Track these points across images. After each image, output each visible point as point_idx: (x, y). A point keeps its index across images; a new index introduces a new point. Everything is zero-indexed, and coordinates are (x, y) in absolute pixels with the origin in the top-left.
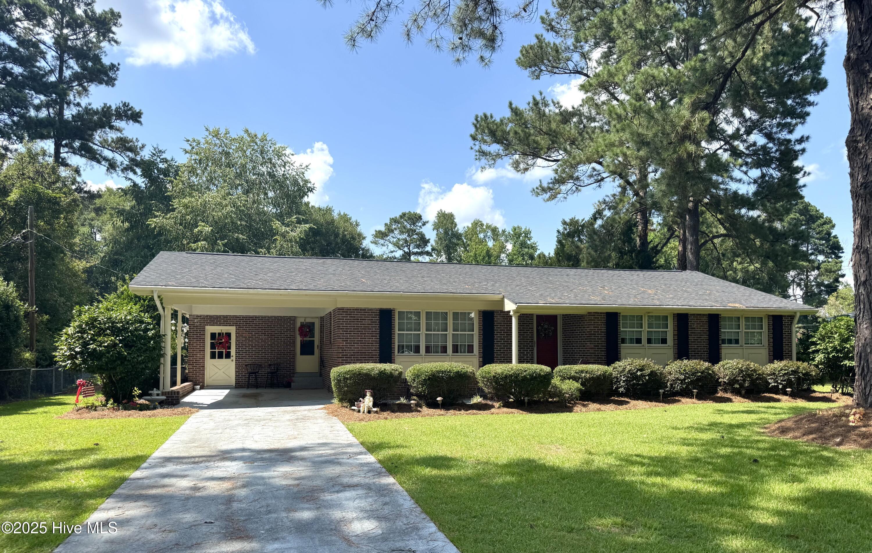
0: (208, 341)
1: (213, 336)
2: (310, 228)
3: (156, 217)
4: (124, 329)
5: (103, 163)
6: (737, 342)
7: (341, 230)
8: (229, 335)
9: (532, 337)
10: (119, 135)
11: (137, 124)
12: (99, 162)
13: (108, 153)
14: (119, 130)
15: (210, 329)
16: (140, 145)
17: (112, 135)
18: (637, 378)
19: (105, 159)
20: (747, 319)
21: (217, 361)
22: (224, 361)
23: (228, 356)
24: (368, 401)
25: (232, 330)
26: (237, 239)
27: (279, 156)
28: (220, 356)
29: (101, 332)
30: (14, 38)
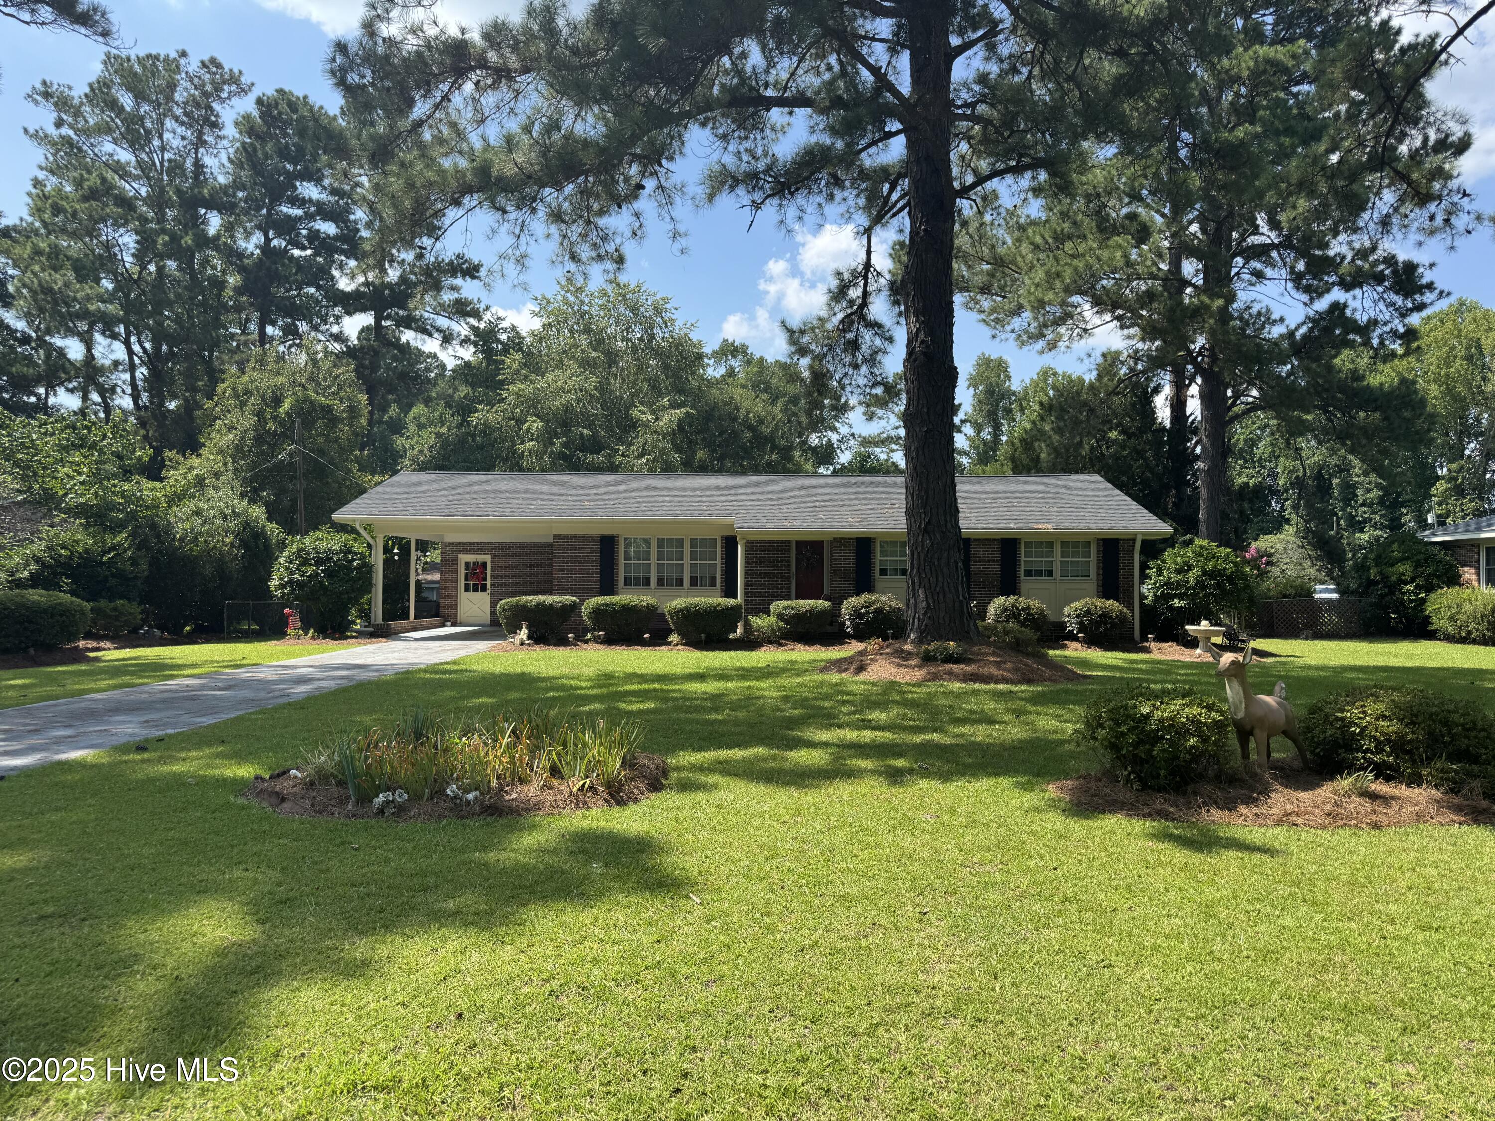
0: (462, 572)
1: (467, 564)
2: (687, 414)
3: (477, 411)
4: (329, 559)
5: (436, 335)
6: (1050, 573)
7: (742, 412)
8: (484, 565)
9: (789, 566)
10: (456, 295)
11: (476, 281)
12: (430, 335)
13: (443, 322)
14: (454, 289)
15: (466, 558)
16: (482, 307)
17: (447, 297)
18: (861, 616)
19: (438, 330)
20: (1064, 544)
21: (472, 595)
22: (480, 594)
23: (484, 589)
24: (523, 634)
25: (487, 558)
26: (581, 434)
27: (658, 311)
28: (475, 590)
29: (305, 562)
30: (325, 188)
